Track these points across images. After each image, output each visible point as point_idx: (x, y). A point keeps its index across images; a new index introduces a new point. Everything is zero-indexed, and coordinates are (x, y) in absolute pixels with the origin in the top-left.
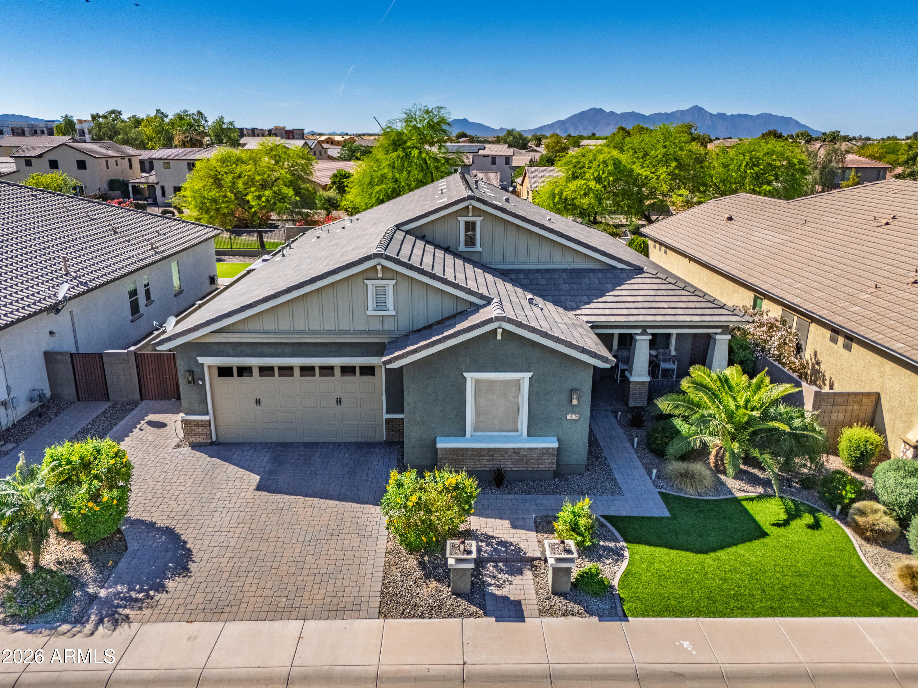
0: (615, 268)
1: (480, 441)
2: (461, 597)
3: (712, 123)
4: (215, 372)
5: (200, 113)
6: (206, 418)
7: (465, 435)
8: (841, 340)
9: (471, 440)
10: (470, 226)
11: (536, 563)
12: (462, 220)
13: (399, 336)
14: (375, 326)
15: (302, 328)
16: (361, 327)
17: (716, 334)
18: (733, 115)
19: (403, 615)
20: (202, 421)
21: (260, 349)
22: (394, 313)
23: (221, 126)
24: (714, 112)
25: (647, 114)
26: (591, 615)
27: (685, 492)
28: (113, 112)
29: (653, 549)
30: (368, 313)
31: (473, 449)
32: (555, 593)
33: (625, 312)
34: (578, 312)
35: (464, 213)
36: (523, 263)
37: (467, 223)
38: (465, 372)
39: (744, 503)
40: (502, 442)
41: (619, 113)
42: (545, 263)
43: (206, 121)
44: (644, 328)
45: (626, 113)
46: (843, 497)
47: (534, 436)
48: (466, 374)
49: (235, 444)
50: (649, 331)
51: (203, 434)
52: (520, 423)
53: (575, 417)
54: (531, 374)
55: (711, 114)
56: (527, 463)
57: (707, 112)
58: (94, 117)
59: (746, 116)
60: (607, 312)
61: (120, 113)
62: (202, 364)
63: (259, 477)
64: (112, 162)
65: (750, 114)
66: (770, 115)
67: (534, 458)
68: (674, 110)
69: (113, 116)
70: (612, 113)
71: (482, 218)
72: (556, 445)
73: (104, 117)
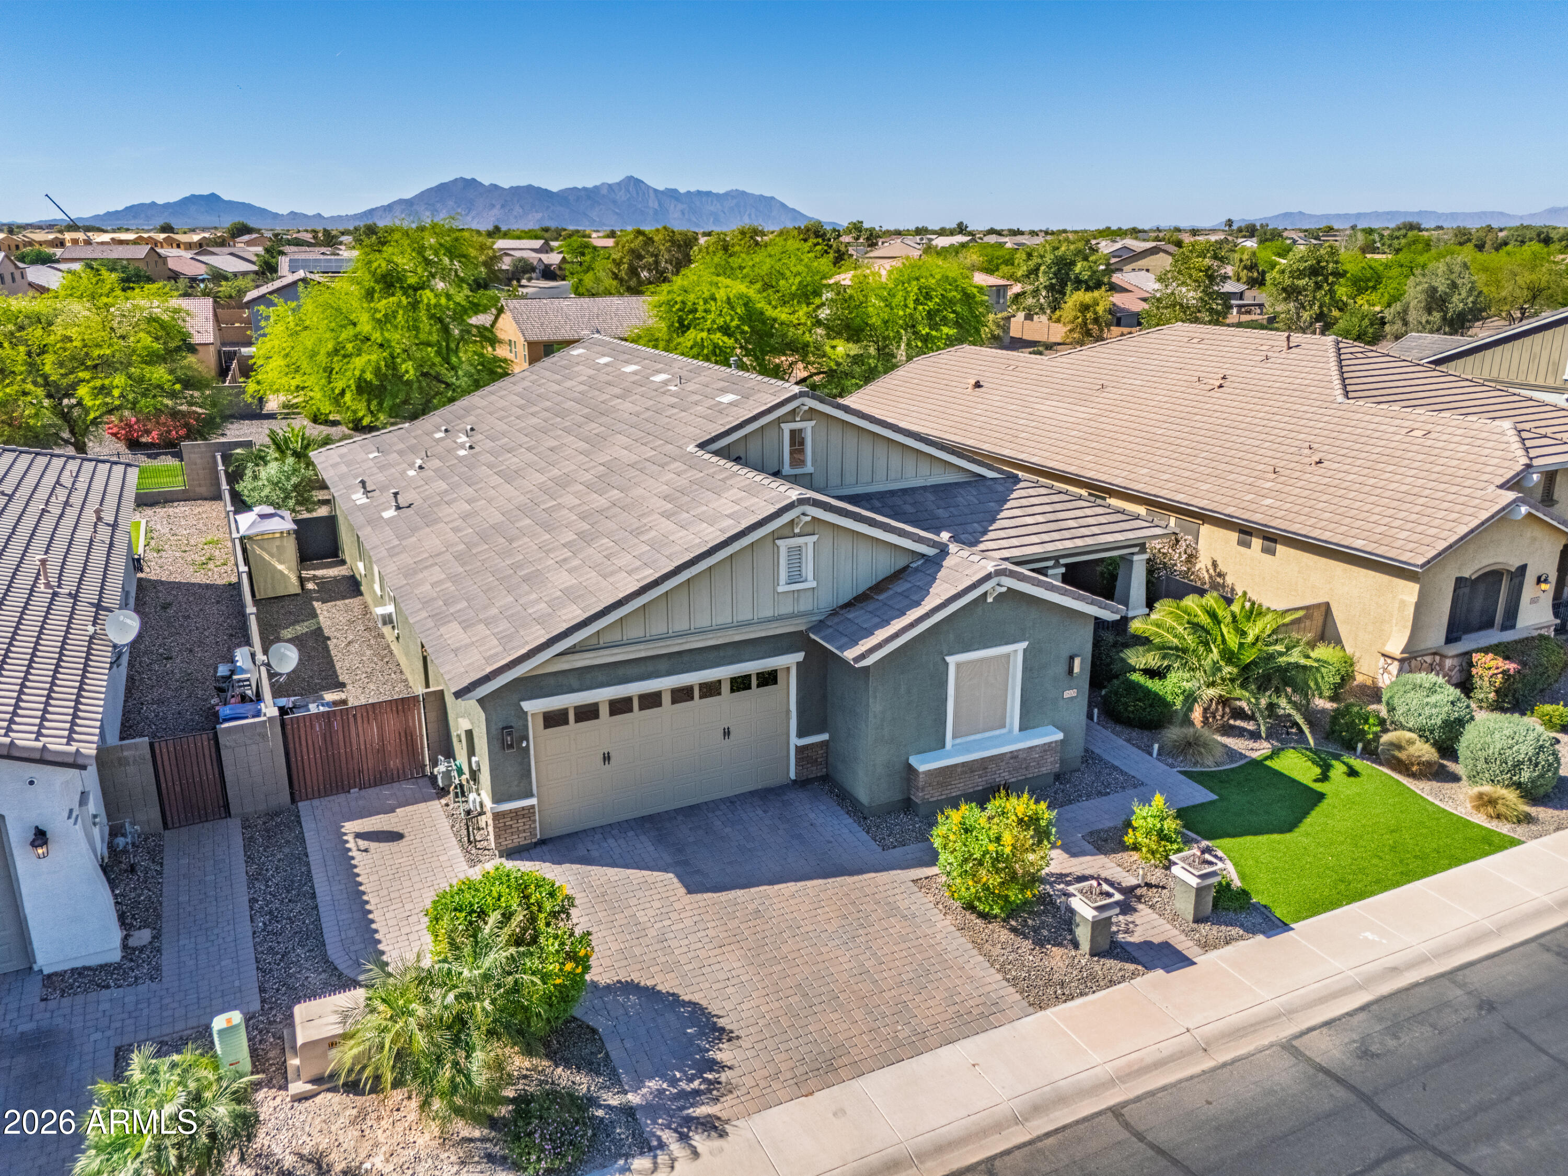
1: (968, 751)
2: (1104, 957)
3: (660, 204)
4: (543, 722)
6: (528, 802)
7: (944, 746)
8: (1257, 543)
9: (951, 753)
10: (798, 437)
11: (1138, 892)
12: (787, 428)
13: (822, 618)
14: (786, 608)
15: (685, 626)
16: (769, 612)
17: (1133, 554)
18: (689, 192)
19: (1058, 999)
20: (523, 808)
21: (621, 672)
22: (813, 585)
24: (661, 188)
25: (555, 188)
26: (1254, 933)
27: (1202, 765)
29: (1239, 840)
30: (780, 589)
31: (963, 764)
32: (1197, 920)
33: (1035, 539)
34: (982, 547)
35: (790, 418)
36: (868, 484)
37: (793, 432)
38: (947, 655)
39: (1268, 763)
40: (995, 747)
41: (506, 186)
42: (895, 480)
44: (1057, 558)
45: (518, 188)
46: (1364, 733)
47: (1027, 729)
48: (948, 659)
49: (569, 835)
51: (524, 831)
52: (1008, 715)
53: (1072, 693)
54: (1026, 644)
55: (655, 191)
56: (1026, 768)
57: (649, 187)
59: (709, 194)
60: (1015, 542)
62: (526, 713)
65: (714, 191)
66: (744, 193)
68: (598, 183)
70: (495, 187)
71: (813, 423)
72: (1060, 736)
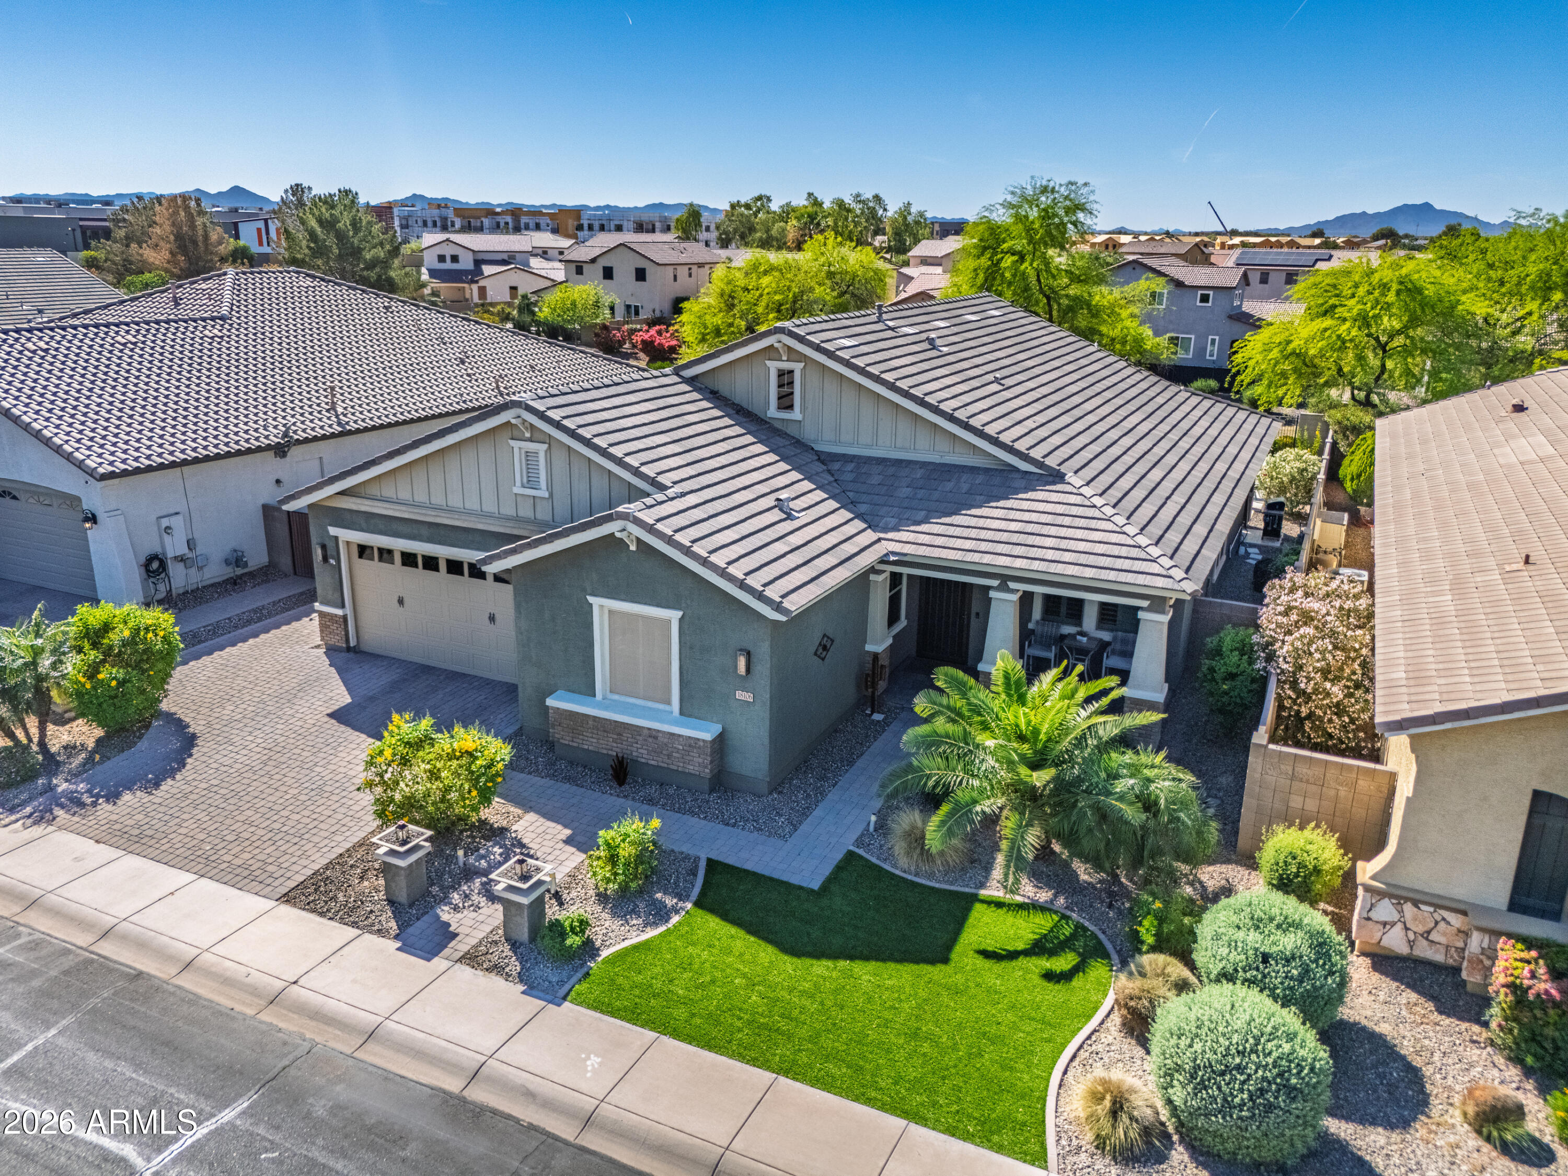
0: (1016, 470)
4: (355, 551)
5: (877, 198)
6: (339, 612)
7: (594, 695)
9: (599, 706)
10: (786, 379)
12: (774, 366)
15: (439, 501)
16: (508, 510)
20: (338, 616)
21: (395, 526)
22: (546, 495)
23: (905, 218)
26: (520, 981)
28: (760, 198)
30: (517, 490)
33: (969, 545)
34: (890, 535)
35: (776, 355)
37: (781, 374)
38: (591, 595)
43: (885, 210)
44: (1005, 579)
47: (690, 716)
48: (591, 599)
50: (1012, 585)
52: (672, 690)
53: (747, 697)
54: (680, 614)
58: (733, 206)
61: (769, 199)
62: (336, 538)
63: (348, 700)
64: (683, 272)
67: (678, 751)
69: (759, 203)
71: (801, 366)
72: (710, 736)
73: (748, 207)
